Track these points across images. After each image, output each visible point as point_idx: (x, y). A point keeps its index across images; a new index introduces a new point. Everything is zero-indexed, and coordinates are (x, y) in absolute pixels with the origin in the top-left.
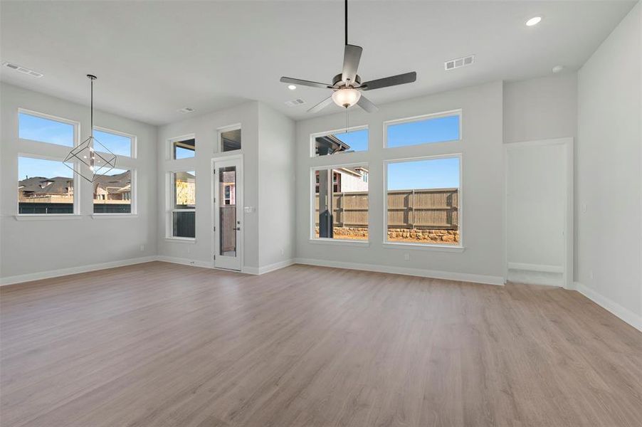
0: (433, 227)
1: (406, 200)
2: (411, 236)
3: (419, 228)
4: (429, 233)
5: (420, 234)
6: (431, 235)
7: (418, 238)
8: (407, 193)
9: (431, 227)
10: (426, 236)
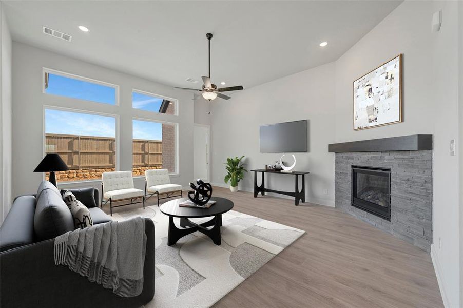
0: (98, 166)
1: (71, 145)
2: (78, 176)
3: (85, 168)
4: (96, 172)
5: (88, 174)
6: (98, 173)
7: (85, 177)
8: (71, 138)
9: (97, 167)
10: (93, 175)
